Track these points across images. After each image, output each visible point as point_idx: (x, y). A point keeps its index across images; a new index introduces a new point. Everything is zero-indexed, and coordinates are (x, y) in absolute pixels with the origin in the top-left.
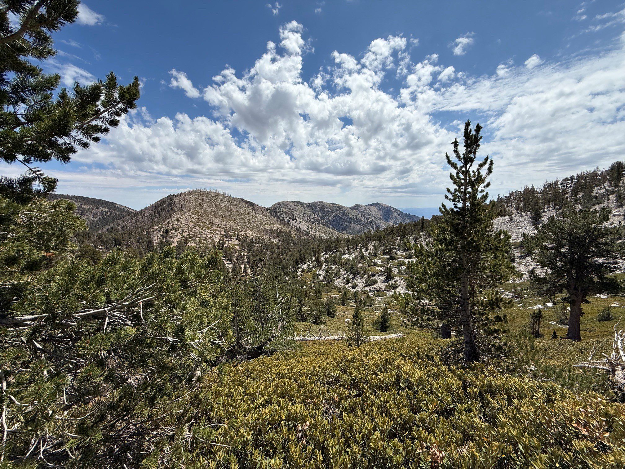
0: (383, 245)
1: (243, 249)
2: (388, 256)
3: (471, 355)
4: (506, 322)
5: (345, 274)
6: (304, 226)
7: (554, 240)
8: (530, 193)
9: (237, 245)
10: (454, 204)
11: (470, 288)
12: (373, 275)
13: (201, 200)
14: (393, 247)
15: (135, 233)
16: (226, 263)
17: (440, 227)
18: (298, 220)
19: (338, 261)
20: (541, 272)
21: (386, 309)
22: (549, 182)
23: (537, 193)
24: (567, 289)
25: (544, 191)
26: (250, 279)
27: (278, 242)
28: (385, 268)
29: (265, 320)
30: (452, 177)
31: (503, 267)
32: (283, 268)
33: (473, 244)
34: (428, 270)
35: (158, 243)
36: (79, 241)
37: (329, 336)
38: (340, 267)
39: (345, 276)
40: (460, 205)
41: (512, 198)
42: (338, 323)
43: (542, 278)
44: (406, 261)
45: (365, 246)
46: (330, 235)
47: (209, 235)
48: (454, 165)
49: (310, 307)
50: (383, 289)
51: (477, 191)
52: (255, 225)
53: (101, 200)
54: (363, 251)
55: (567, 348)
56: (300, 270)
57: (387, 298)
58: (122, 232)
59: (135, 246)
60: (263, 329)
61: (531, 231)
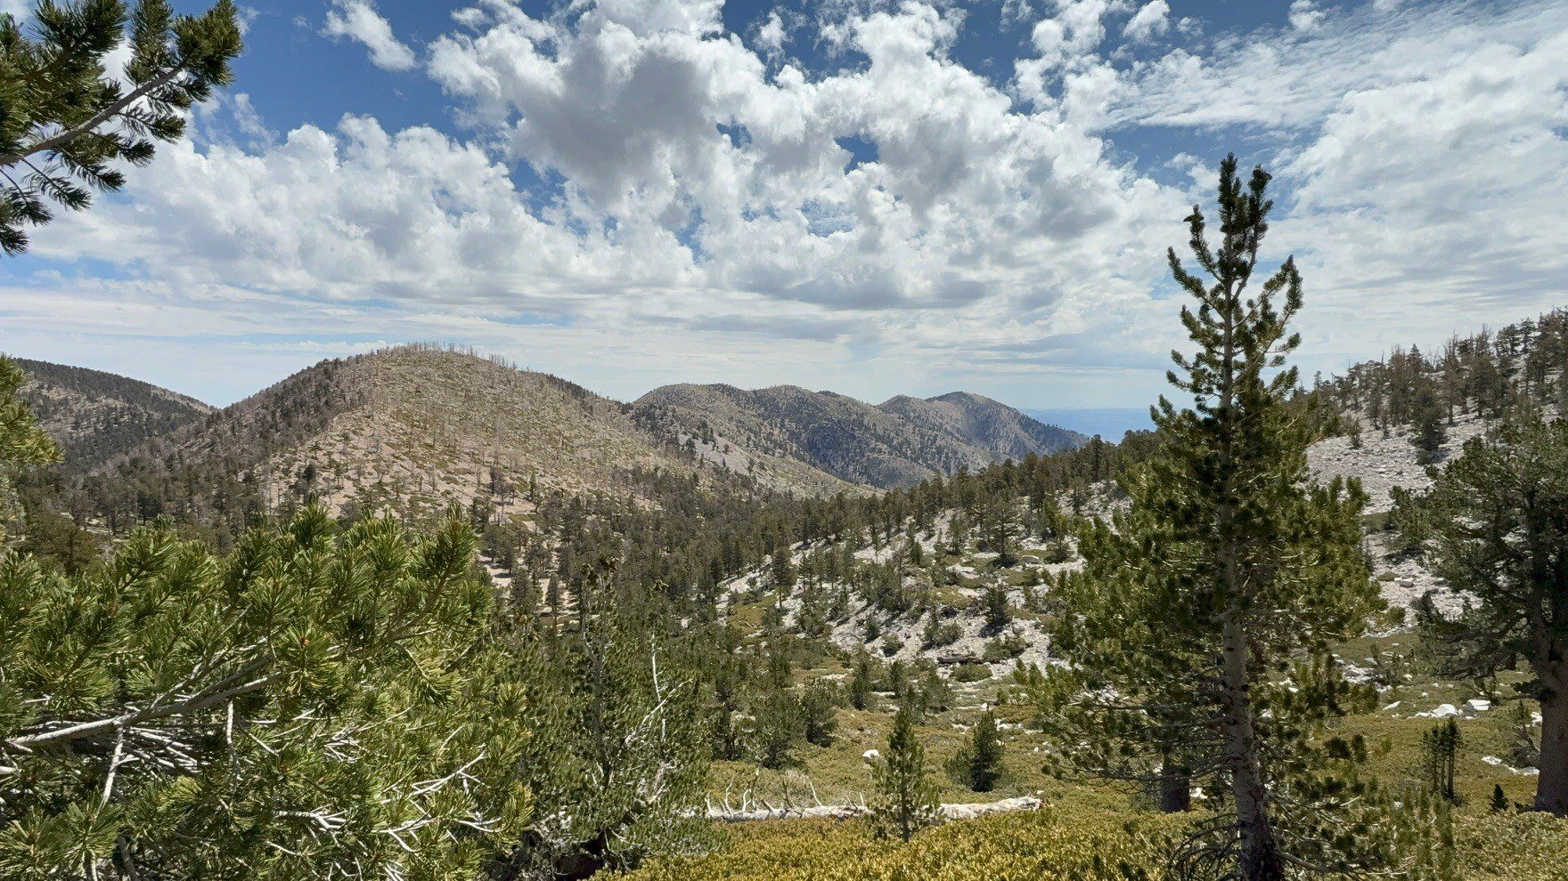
0: (980, 520)
1: (547, 531)
2: (995, 555)
3: (1258, 865)
4: (1362, 758)
5: (863, 609)
6: (737, 461)
7: (1484, 507)
8: (1407, 369)
9: (531, 518)
10: (1198, 399)
11: (1249, 653)
12: (949, 613)
13: (420, 376)
14: (1008, 525)
15: (208, 479)
16: (492, 572)
17: (1155, 467)
18: (721, 442)
19: (841, 569)
20: (1450, 605)
21: (988, 718)
22: (1462, 337)
23: (1429, 369)
24: (1531, 657)
25: (1450, 362)
26: (566, 623)
27: (658, 508)
28: (984, 592)
29: (613, 754)
30: (1186, 318)
31: (1345, 589)
32: (673, 591)
33: (1258, 520)
34: (1122, 598)
35: (280, 509)
36: (24, 503)
37: (812, 805)
38: (849, 587)
39: (863, 616)
40: (1213, 402)
41: (1357, 382)
42: (844, 764)
43: (1455, 624)
44: (1054, 569)
45: (923, 523)
46: (819, 489)
47: (443, 486)
48: (1193, 285)
49: (753, 711)
50: (980, 654)
51: (1262, 360)
52: (587, 455)
53: (103, 375)
54: (919, 537)
55: (1540, 841)
56: (724, 597)
57: (993, 683)
58: (167, 474)
59: (207, 518)
60: (605, 784)
61: (1418, 482)
